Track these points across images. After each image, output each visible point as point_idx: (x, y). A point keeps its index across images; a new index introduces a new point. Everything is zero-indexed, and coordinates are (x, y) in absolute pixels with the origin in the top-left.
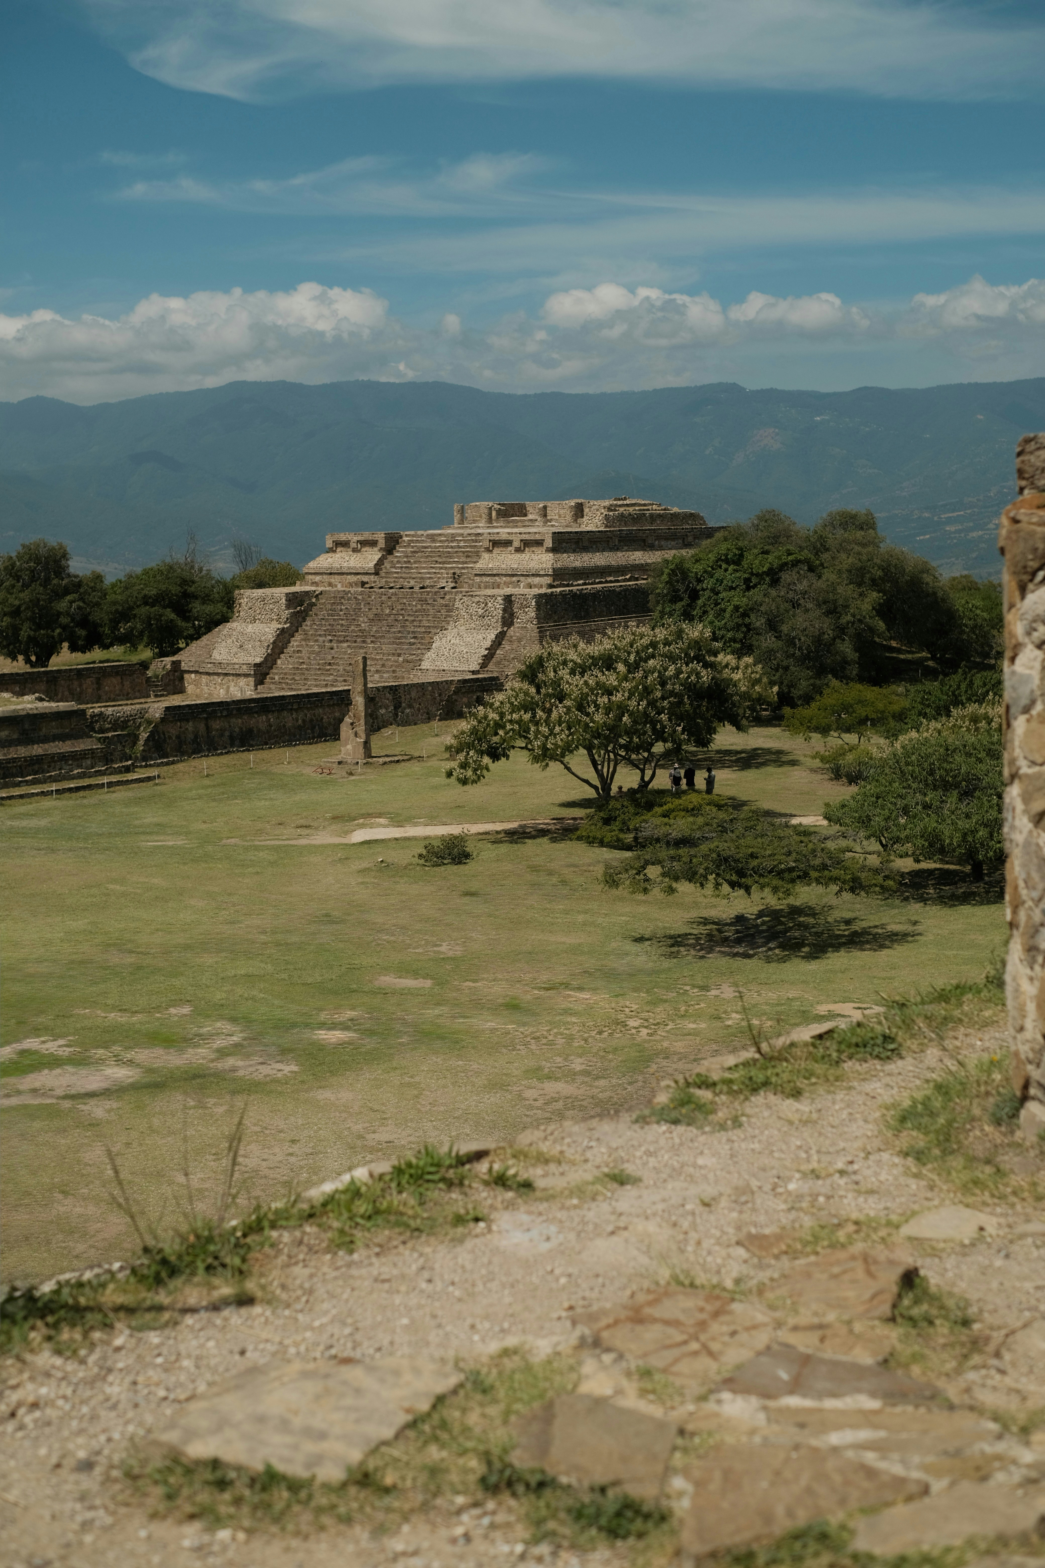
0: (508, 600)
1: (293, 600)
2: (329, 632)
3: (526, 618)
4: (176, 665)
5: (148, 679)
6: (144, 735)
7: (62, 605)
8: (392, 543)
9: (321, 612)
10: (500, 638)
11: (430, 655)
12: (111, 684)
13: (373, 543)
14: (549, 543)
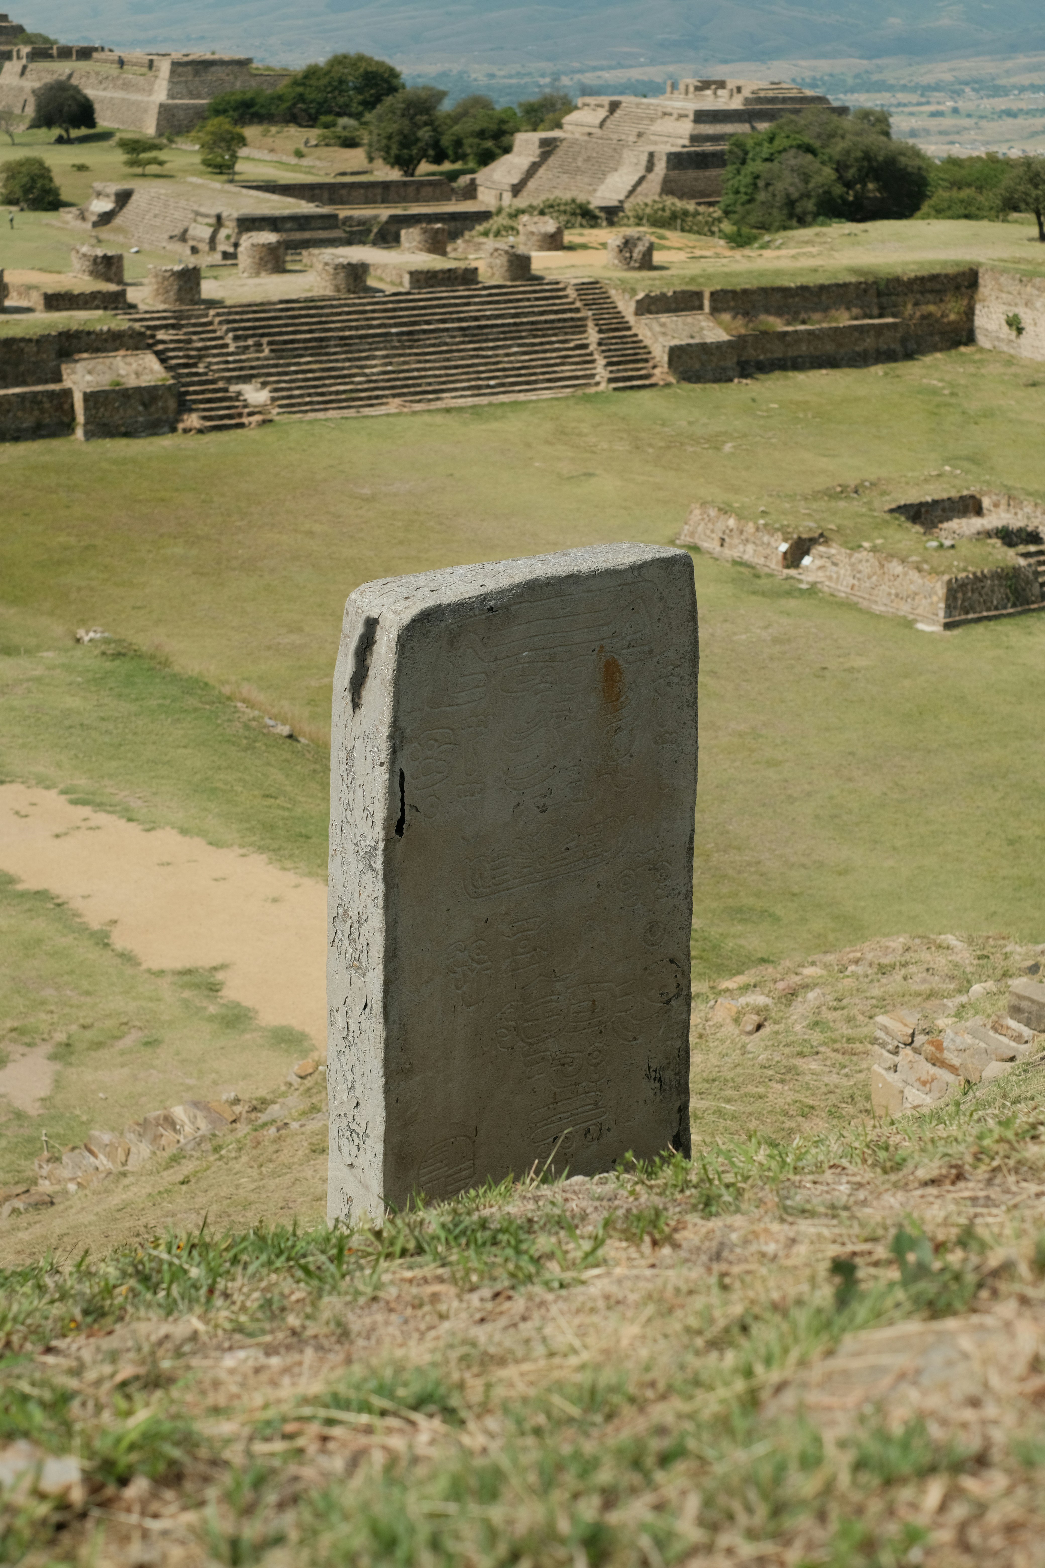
0: (651, 155)
1: (544, 143)
2: (561, 166)
3: (661, 167)
4: (473, 181)
5: (453, 190)
6: (375, 230)
7: (420, 133)
8: (614, 107)
9: (560, 152)
10: (642, 179)
11: (602, 187)
12: (426, 191)
13: (602, 106)
14: (692, 117)
